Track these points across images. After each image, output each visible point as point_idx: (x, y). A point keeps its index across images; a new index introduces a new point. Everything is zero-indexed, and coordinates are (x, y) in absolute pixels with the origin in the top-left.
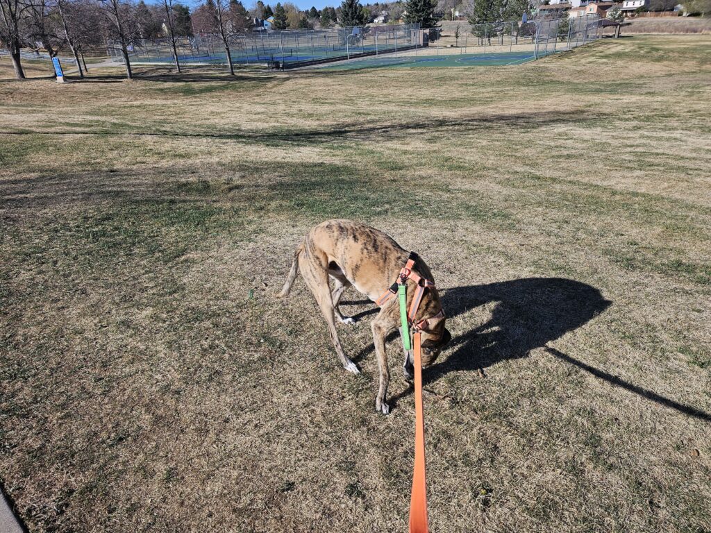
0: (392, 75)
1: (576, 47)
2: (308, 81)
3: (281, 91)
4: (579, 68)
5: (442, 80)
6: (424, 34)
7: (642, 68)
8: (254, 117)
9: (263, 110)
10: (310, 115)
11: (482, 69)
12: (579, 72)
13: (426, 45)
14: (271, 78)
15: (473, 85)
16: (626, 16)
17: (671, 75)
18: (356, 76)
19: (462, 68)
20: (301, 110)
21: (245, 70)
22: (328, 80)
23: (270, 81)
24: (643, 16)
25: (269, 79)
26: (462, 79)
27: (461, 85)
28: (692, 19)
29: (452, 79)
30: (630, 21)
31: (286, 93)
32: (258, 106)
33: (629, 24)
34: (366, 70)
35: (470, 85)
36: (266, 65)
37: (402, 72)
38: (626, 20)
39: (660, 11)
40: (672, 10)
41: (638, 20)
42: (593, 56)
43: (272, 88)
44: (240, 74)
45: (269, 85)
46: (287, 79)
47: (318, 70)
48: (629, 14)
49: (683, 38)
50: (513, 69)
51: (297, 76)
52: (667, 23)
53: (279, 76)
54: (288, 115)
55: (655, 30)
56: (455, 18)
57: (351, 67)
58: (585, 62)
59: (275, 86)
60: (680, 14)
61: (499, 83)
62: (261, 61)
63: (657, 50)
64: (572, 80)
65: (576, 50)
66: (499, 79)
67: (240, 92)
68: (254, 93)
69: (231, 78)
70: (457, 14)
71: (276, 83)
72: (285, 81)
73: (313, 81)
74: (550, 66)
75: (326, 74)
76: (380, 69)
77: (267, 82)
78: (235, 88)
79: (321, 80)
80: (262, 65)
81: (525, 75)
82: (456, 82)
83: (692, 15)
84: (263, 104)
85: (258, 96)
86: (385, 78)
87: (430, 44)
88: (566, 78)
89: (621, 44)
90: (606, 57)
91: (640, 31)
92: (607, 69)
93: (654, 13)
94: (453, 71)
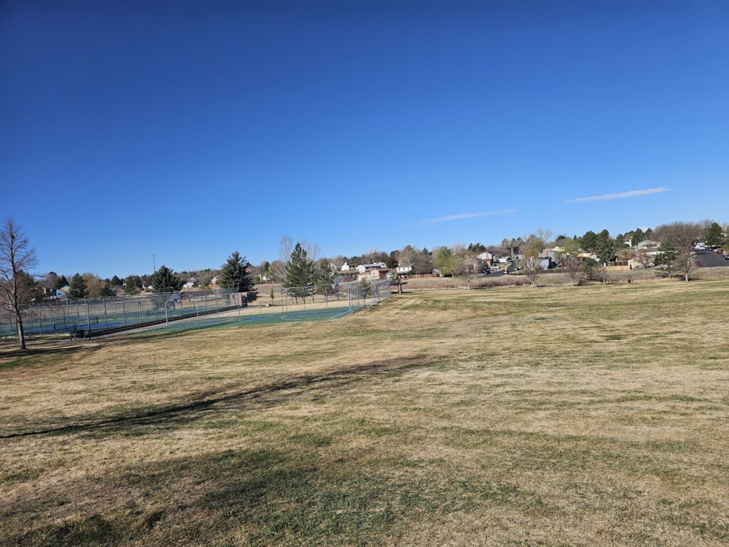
0: (221, 335)
1: (380, 302)
2: (125, 348)
3: (93, 362)
4: (391, 319)
5: (275, 336)
6: (243, 297)
7: (437, 316)
8: (75, 398)
9: (81, 387)
10: (151, 387)
11: (310, 324)
12: (392, 321)
13: (245, 306)
14: (76, 348)
15: (307, 338)
16: (401, 278)
17: (460, 320)
18: (181, 338)
19: (290, 324)
20: (135, 382)
21: (37, 342)
22: (151, 345)
23: (76, 352)
24: (412, 277)
25: (75, 350)
26: (294, 333)
27: (296, 339)
28: (446, 278)
29: (284, 334)
30: (405, 281)
31: (100, 363)
32: (72, 382)
33: (405, 283)
34: (191, 331)
35: (304, 338)
36: (67, 335)
37: (231, 331)
38: (402, 281)
39: (424, 274)
40: (431, 273)
41: (410, 281)
42: (395, 308)
43: (80, 359)
44: (33, 348)
45: (76, 356)
46: (99, 348)
47: (134, 336)
48: (403, 276)
49: (447, 292)
50: (336, 322)
51: (110, 343)
52: (431, 282)
53: (86, 345)
54: (121, 389)
55: (425, 287)
56: (263, 282)
57: (172, 330)
58: (393, 313)
59: (84, 356)
60: (438, 276)
61: (330, 335)
62: (60, 331)
63: (439, 301)
64: (389, 328)
65: (380, 304)
66: (328, 331)
67: (38, 368)
68: (57, 367)
69: (21, 352)
70: (265, 279)
71: (84, 353)
72: (95, 350)
73: (131, 347)
74: (367, 318)
75: (146, 339)
76: (206, 329)
77: (72, 353)
78: (28, 364)
79: (141, 346)
80: (60, 335)
81: (350, 327)
82: (289, 337)
83: (445, 276)
84: (78, 379)
85: (63, 370)
86: (214, 338)
87: (249, 304)
88: (385, 327)
89: (411, 298)
90: (406, 308)
91: (415, 288)
92: (412, 318)
93: (419, 276)
94: (282, 327)
